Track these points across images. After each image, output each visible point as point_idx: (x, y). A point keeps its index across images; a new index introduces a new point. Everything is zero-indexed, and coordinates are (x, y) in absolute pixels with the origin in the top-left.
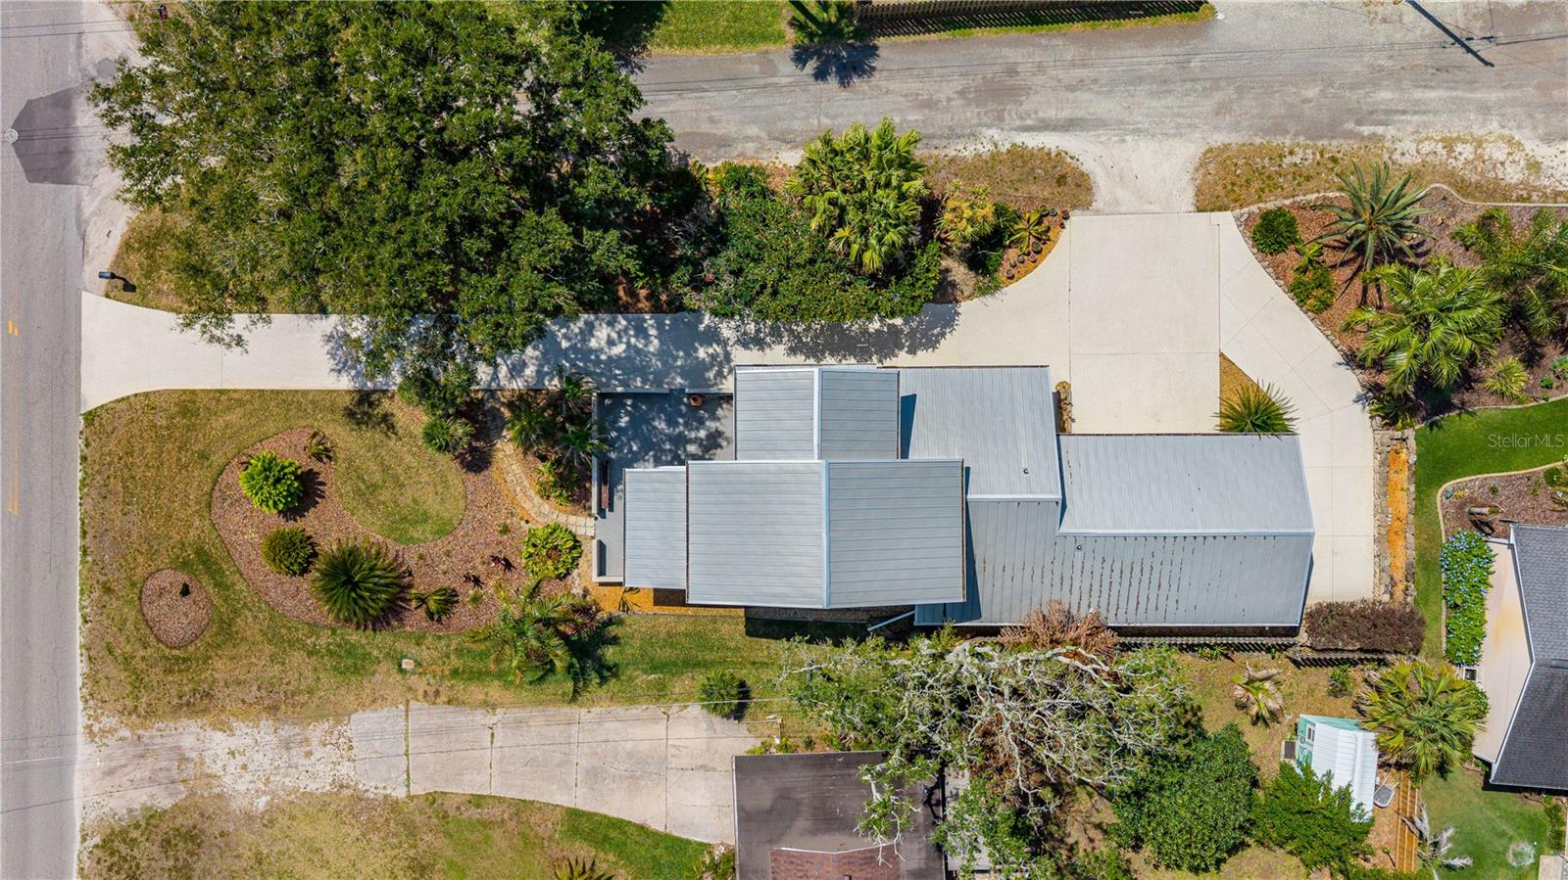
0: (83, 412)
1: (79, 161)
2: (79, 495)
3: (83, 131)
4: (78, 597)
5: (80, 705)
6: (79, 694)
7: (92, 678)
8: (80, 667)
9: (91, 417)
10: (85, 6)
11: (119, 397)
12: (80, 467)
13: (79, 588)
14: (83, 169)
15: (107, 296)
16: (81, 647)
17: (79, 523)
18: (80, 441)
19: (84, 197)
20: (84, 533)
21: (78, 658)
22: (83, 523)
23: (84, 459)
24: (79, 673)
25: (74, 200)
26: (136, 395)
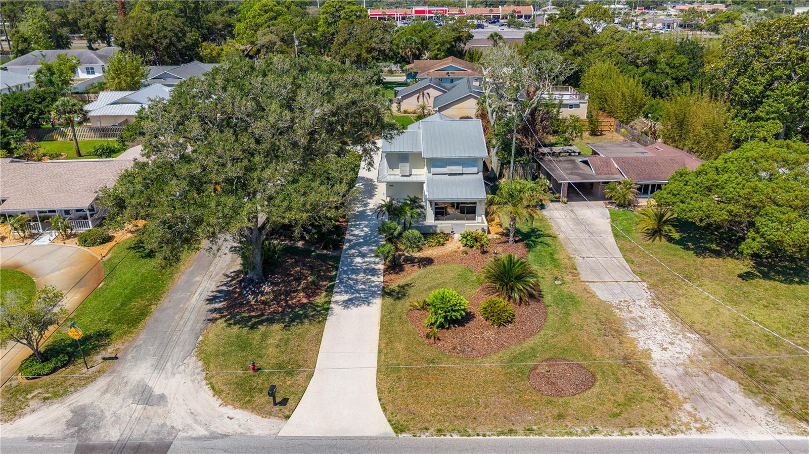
0: (394, 435)
1: (152, 439)
2: (476, 437)
3: (124, 436)
4: (575, 437)
5: (680, 436)
6: (671, 437)
7: (650, 426)
8: (642, 436)
9: (399, 428)
10: (5, 436)
11: (381, 410)
12: (448, 437)
13: (566, 437)
14: (161, 436)
15: (288, 417)
16: (623, 435)
17: (503, 437)
18: (423, 437)
19: (189, 435)
20: (511, 432)
21: (634, 437)
22: (503, 434)
23: (440, 432)
24: (648, 437)
25: (187, 442)
26: (380, 400)
